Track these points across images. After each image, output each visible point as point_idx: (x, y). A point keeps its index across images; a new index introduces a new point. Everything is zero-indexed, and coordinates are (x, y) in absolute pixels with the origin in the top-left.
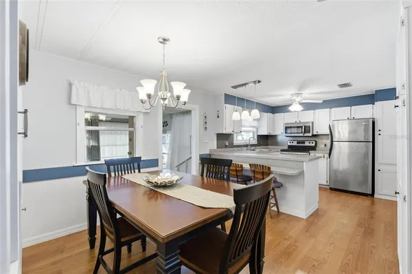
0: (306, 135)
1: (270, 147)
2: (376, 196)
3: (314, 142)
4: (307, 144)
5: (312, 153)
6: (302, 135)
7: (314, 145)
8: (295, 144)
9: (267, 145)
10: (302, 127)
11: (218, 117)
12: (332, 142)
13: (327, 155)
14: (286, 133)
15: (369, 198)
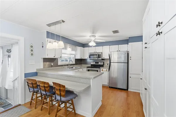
0: (99, 59)
1: (83, 65)
2: (129, 90)
3: (103, 63)
4: (100, 63)
5: (101, 68)
6: (97, 59)
7: (102, 64)
8: (94, 63)
9: (81, 64)
10: (97, 55)
11: (43, 47)
12: (110, 63)
13: (108, 70)
14: (90, 58)
15: (126, 91)
